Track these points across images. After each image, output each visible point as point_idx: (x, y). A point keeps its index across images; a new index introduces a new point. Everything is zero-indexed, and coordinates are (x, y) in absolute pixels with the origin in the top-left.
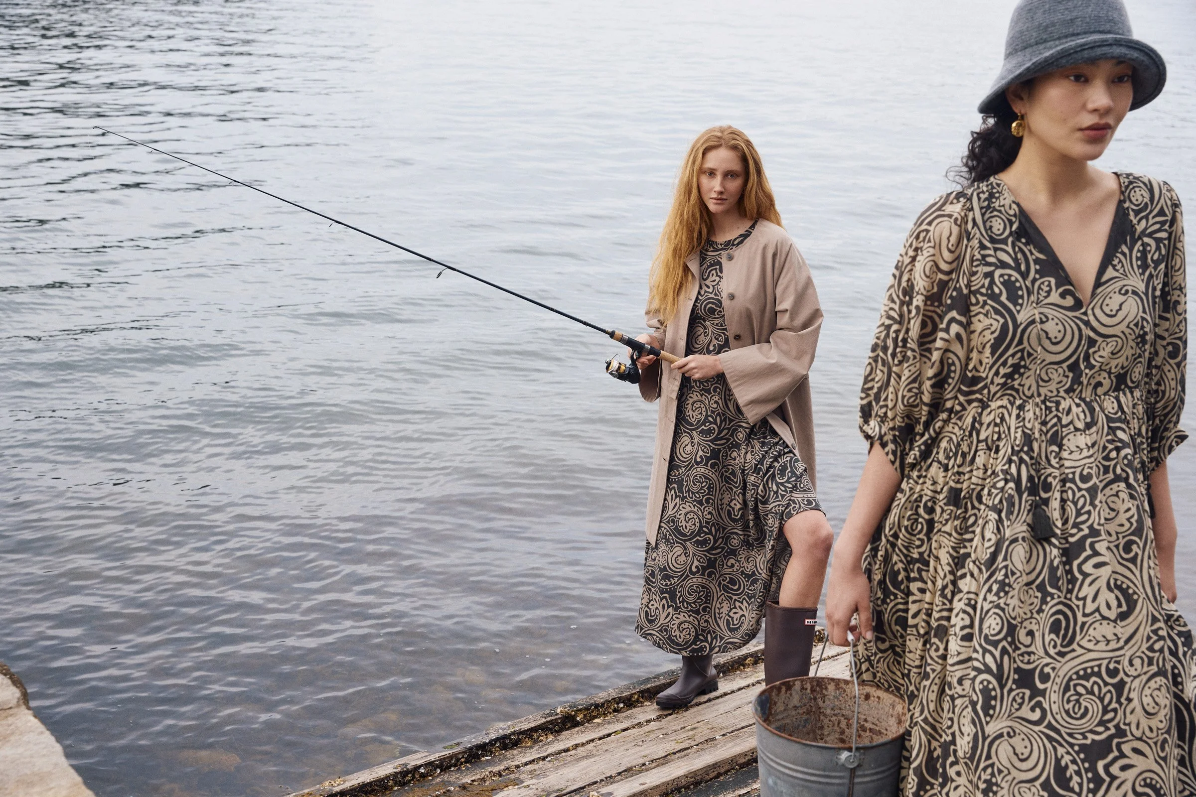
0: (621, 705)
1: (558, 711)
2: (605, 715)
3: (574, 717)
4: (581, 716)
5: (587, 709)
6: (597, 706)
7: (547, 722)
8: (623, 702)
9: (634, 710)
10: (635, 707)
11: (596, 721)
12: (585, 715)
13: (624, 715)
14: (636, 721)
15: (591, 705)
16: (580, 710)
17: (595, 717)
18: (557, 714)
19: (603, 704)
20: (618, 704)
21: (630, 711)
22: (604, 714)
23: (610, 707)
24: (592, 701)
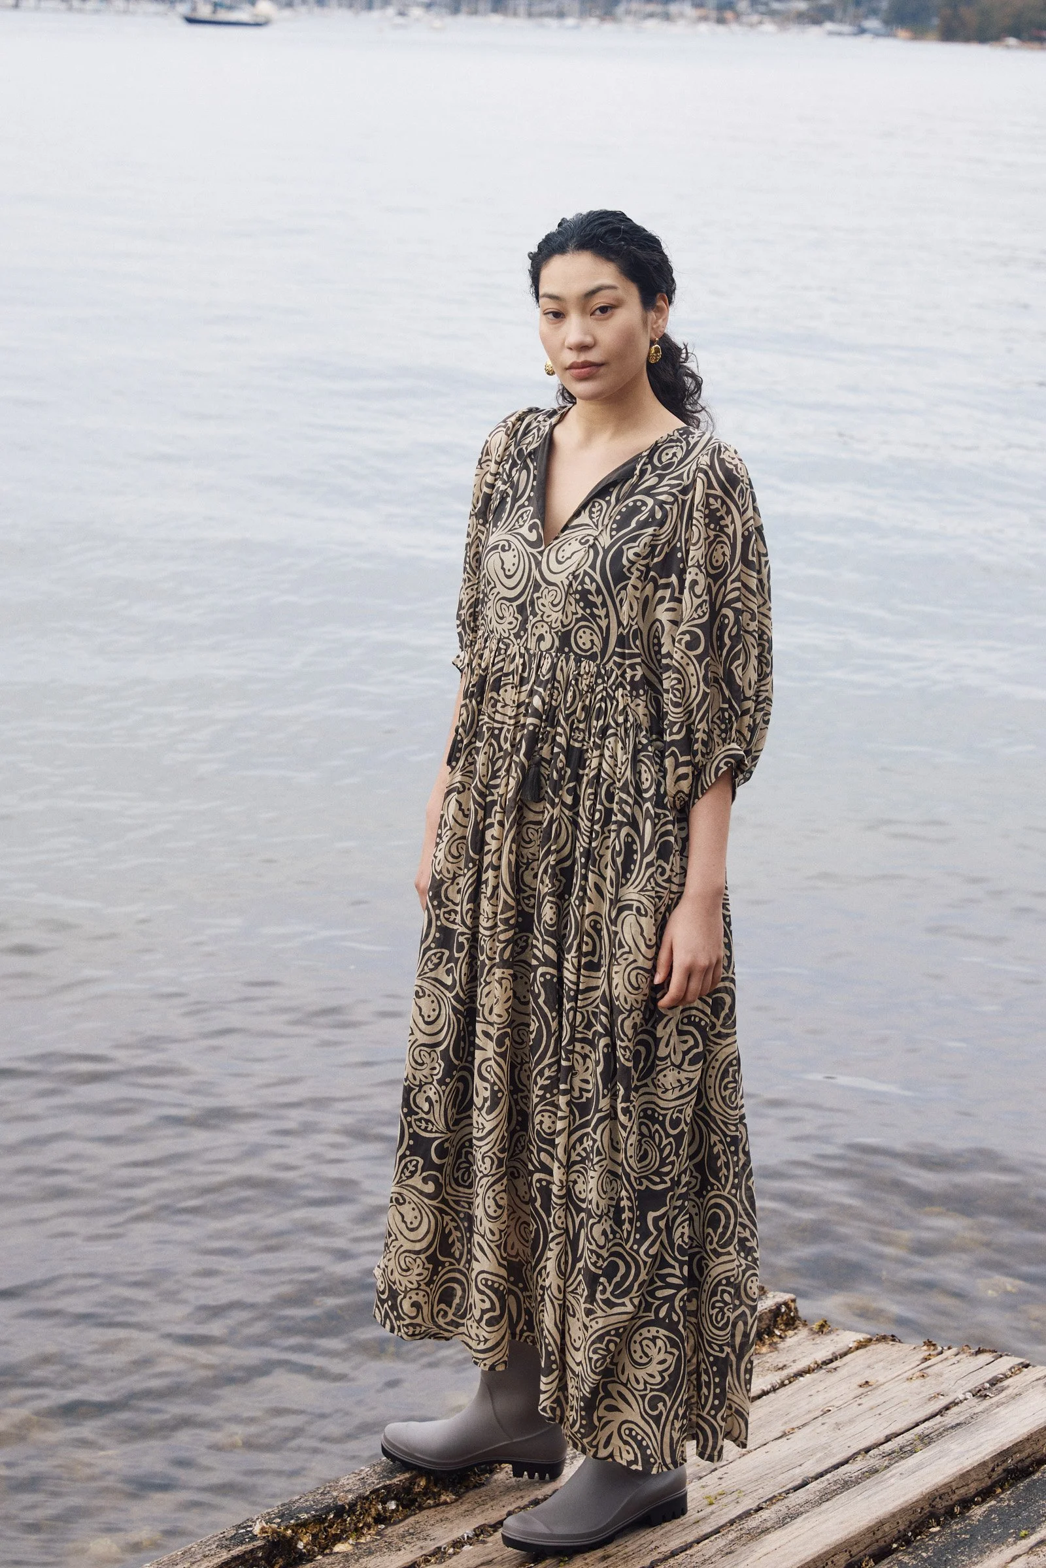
0: (392, 1505)
1: (257, 1530)
2: (358, 1532)
3: (290, 1543)
4: (307, 1538)
5: (319, 1520)
6: (340, 1511)
7: (234, 1558)
8: (396, 1498)
9: (420, 1517)
10: (421, 1508)
11: (340, 1548)
12: (315, 1536)
13: (400, 1528)
14: (431, 1546)
15: (328, 1509)
16: (304, 1524)
17: (338, 1539)
18: (254, 1538)
19: (353, 1505)
20: (384, 1502)
21: (411, 1520)
22: (357, 1530)
23: (366, 1512)
24: (328, 1500)
